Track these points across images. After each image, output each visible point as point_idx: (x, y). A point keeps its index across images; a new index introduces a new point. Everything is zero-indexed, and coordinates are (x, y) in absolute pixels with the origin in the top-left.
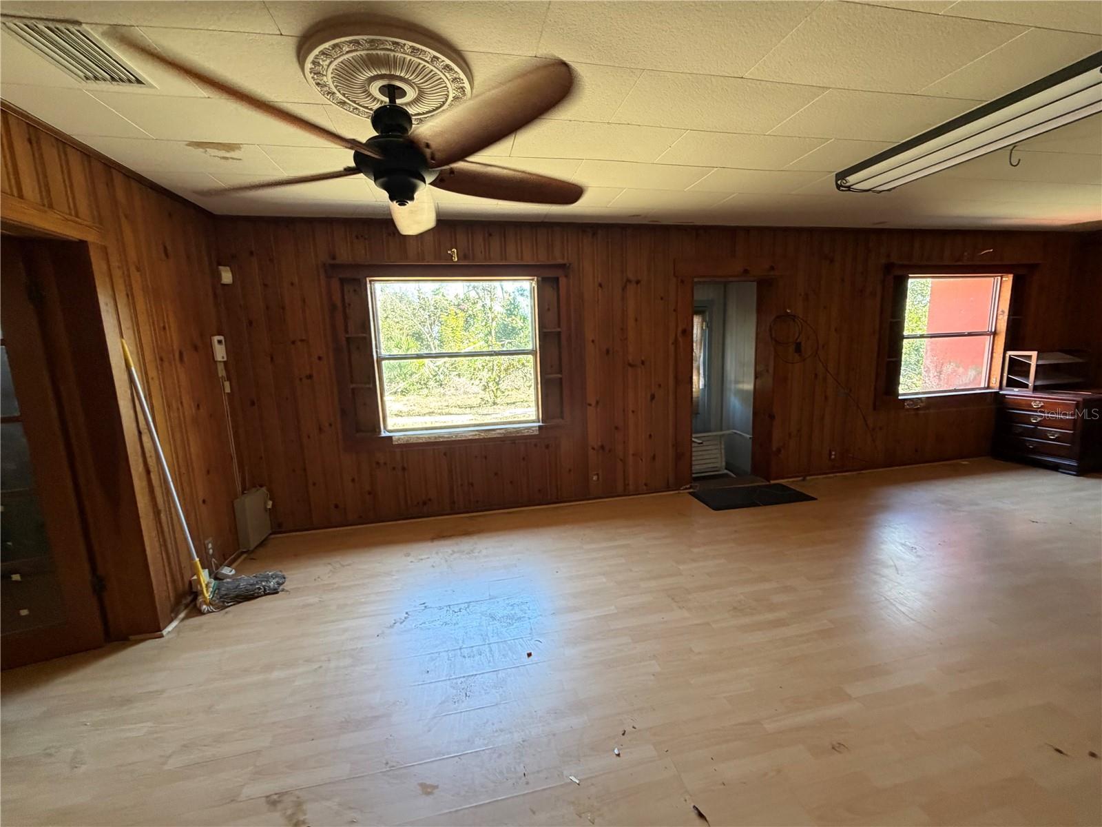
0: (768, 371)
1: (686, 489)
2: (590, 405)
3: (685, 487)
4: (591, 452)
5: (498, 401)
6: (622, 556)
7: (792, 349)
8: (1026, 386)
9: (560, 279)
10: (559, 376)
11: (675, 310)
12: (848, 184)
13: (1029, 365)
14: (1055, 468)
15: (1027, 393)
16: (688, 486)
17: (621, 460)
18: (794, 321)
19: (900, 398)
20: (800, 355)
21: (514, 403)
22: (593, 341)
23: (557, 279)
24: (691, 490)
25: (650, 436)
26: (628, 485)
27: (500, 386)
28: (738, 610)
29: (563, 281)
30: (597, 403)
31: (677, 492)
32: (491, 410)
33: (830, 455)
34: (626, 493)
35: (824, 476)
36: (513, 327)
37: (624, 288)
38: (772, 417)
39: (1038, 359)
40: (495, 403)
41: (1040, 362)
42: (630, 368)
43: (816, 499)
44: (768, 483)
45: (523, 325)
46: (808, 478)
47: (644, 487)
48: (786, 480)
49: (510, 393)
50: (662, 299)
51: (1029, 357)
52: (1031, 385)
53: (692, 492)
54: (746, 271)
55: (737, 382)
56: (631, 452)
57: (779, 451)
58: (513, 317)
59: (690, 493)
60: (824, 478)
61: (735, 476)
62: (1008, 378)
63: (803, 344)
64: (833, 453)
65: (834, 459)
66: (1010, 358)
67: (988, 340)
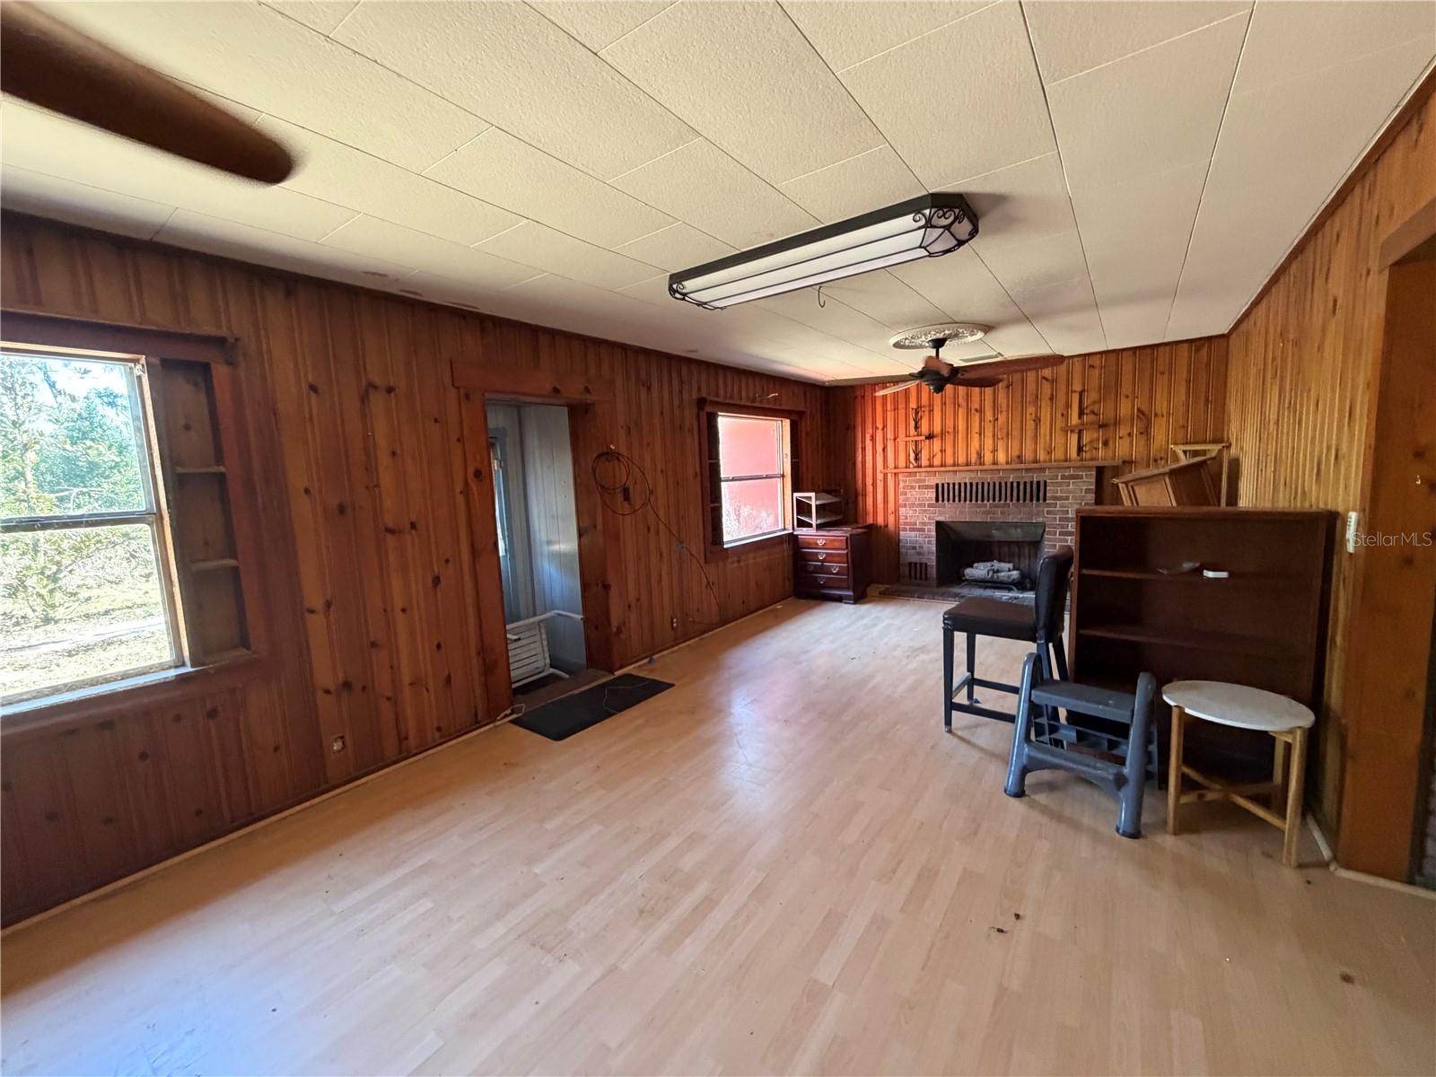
0: (595, 526)
1: (506, 716)
2: (312, 611)
3: (502, 715)
4: (322, 698)
5: (59, 613)
6: (425, 894)
7: (620, 496)
8: (810, 525)
9: (213, 366)
10: (232, 562)
11: (458, 440)
12: (684, 291)
13: (810, 505)
14: (840, 599)
15: (812, 531)
16: (508, 712)
17: (389, 699)
18: (619, 460)
19: (725, 546)
20: (630, 504)
21: (107, 613)
22: (307, 491)
23: (205, 369)
24: (514, 716)
25: (439, 646)
26: (406, 738)
27: (60, 583)
28: (647, 913)
29: (220, 371)
30: (328, 605)
31: (491, 726)
32: (38, 636)
33: (672, 623)
34: (403, 754)
35: (669, 651)
36: (90, 463)
37: (364, 399)
38: (606, 587)
39: (816, 500)
40: (47, 620)
41: (818, 503)
42: (389, 537)
43: (672, 685)
44: (612, 677)
45: (118, 460)
46: (655, 657)
47: (437, 735)
48: (632, 666)
49: (94, 593)
50: (436, 421)
51: (810, 498)
52: (814, 525)
53: (516, 718)
54: (556, 390)
55: (549, 543)
56: (406, 679)
57: (619, 630)
58: (89, 443)
59: (513, 722)
60: (670, 653)
61: (567, 676)
62: (798, 518)
63: (631, 491)
64: (675, 620)
65: (677, 627)
66: (797, 500)
67: (779, 481)
